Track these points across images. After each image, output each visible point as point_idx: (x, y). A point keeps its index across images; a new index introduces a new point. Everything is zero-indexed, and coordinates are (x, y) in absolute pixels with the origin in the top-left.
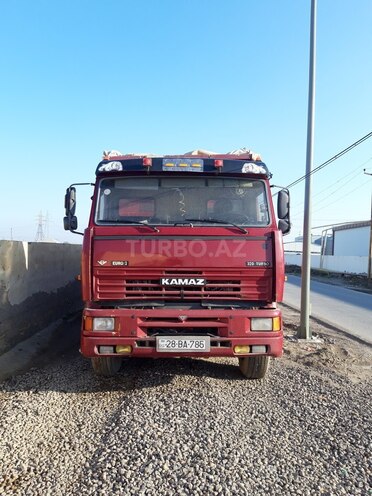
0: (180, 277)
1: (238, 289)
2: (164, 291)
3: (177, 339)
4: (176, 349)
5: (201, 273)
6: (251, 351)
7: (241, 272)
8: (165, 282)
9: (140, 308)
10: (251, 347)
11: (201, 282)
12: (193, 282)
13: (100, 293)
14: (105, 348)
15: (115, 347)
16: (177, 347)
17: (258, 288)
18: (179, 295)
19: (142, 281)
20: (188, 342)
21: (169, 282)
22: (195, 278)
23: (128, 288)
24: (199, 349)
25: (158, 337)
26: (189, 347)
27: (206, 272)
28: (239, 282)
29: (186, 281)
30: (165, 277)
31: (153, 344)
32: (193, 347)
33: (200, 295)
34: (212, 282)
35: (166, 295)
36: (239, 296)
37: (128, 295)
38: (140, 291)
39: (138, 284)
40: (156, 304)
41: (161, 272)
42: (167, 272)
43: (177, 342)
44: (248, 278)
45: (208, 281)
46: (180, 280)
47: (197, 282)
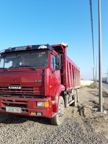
0: (14, 86)
1: (33, 91)
2: (10, 91)
3: (11, 108)
4: (11, 111)
6: (36, 114)
8: (9, 88)
9: (4, 96)
10: (36, 113)
11: (20, 88)
12: (17, 88)
17: (40, 90)
18: (14, 92)
19: (4, 87)
20: (14, 109)
21: (11, 88)
22: (18, 86)
24: (18, 112)
25: (6, 107)
27: (22, 84)
28: (33, 88)
29: (16, 87)
30: (10, 86)
31: (5, 109)
32: (16, 111)
33: (21, 93)
34: (24, 88)
36: (33, 93)
38: (4, 91)
39: (3, 88)
40: (9, 95)
42: (10, 84)
43: (11, 109)
44: (36, 87)
45: (22, 88)
46: (14, 87)
47: (19, 88)
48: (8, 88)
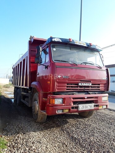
1: (99, 87)
5: (90, 81)
7: (101, 81)
8: (80, 84)
9: (70, 94)
13: (58, 89)
14: (60, 111)
15: (63, 110)
16: (85, 108)
17: (104, 87)
18: (83, 89)
20: (88, 106)
23: (67, 87)
24: (91, 108)
25: (79, 105)
26: (88, 108)
27: (92, 81)
28: (99, 85)
29: (86, 84)
31: (77, 108)
32: (89, 108)
33: (89, 89)
34: (94, 85)
35: (79, 89)
37: (67, 89)
38: (71, 88)
40: (75, 93)
41: (79, 80)
42: (81, 81)
43: (85, 106)
44: (102, 84)
45: (92, 84)
46: (84, 84)
47: (89, 84)
48: (78, 84)
